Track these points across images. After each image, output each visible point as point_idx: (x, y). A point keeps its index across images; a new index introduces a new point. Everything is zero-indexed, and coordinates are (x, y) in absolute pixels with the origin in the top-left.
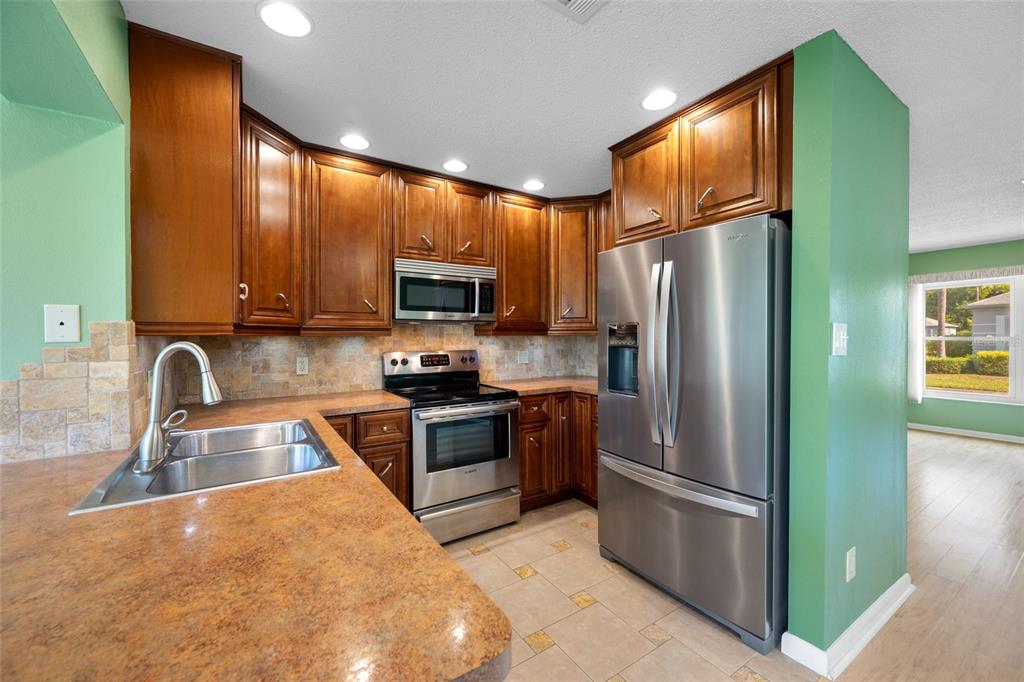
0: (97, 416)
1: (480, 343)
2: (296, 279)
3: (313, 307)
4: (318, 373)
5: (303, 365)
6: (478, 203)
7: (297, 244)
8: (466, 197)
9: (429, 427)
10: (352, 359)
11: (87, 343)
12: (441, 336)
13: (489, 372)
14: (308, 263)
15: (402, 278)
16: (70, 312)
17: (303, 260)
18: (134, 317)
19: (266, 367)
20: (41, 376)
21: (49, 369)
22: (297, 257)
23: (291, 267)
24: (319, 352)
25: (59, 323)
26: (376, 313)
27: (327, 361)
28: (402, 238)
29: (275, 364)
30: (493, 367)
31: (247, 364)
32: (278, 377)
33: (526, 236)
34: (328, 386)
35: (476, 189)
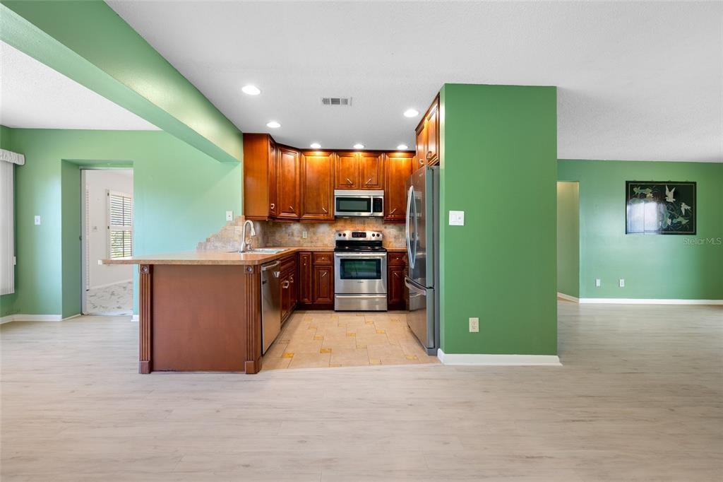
0: (237, 241)
1: (385, 228)
2: (298, 200)
3: (304, 211)
4: (311, 238)
5: (305, 235)
6: (375, 160)
7: (298, 188)
8: (369, 158)
9: (341, 260)
10: (324, 233)
11: (234, 222)
12: (364, 224)
13: (390, 242)
14: (302, 195)
15: (337, 199)
16: (230, 213)
17: (300, 193)
18: (245, 214)
19: (293, 235)
20: (226, 229)
21: (227, 228)
22: (298, 193)
23: (295, 196)
24: (311, 230)
25: (229, 216)
26: (327, 213)
27: (314, 234)
28: (338, 181)
29: (295, 233)
30: (393, 240)
31: (286, 233)
32: (297, 239)
33: (403, 173)
34: (314, 244)
35: (375, 153)
